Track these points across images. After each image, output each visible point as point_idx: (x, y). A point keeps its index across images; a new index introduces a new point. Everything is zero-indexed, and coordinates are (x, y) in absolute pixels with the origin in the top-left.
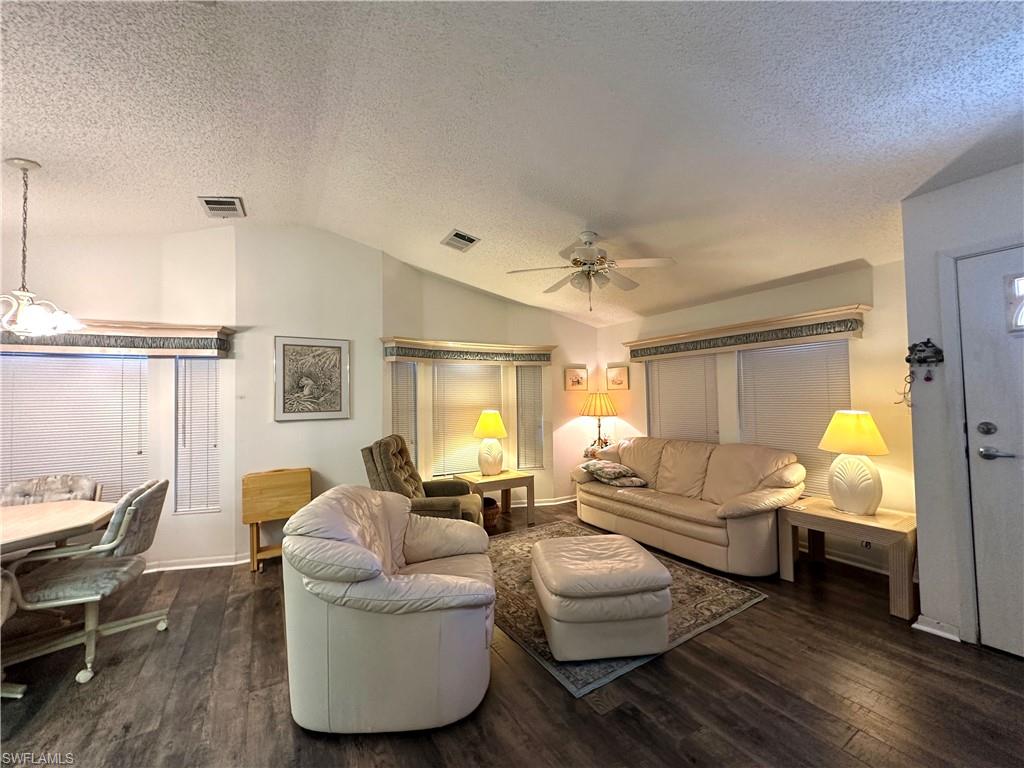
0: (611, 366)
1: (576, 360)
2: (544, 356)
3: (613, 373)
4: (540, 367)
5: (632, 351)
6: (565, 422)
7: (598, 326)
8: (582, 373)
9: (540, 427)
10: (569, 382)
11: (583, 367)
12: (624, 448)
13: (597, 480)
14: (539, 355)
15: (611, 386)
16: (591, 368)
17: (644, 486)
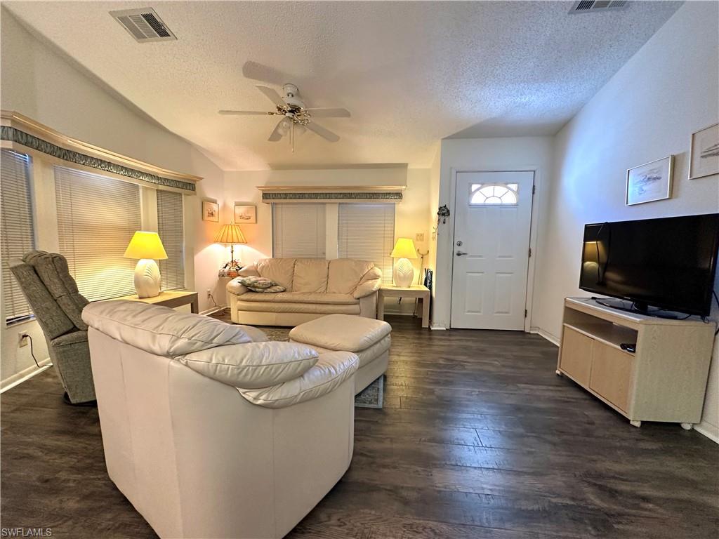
0: (238, 204)
1: (211, 196)
2: (189, 185)
3: (240, 210)
4: (180, 194)
5: (263, 194)
6: (204, 247)
7: (227, 169)
8: (214, 207)
9: (181, 252)
10: (206, 213)
11: (215, 202)
12: (263, 267)
13: (251, 291)
14: (185, 184)
15: (238, 220)
16: (220, 203)
17: (284, 291)
